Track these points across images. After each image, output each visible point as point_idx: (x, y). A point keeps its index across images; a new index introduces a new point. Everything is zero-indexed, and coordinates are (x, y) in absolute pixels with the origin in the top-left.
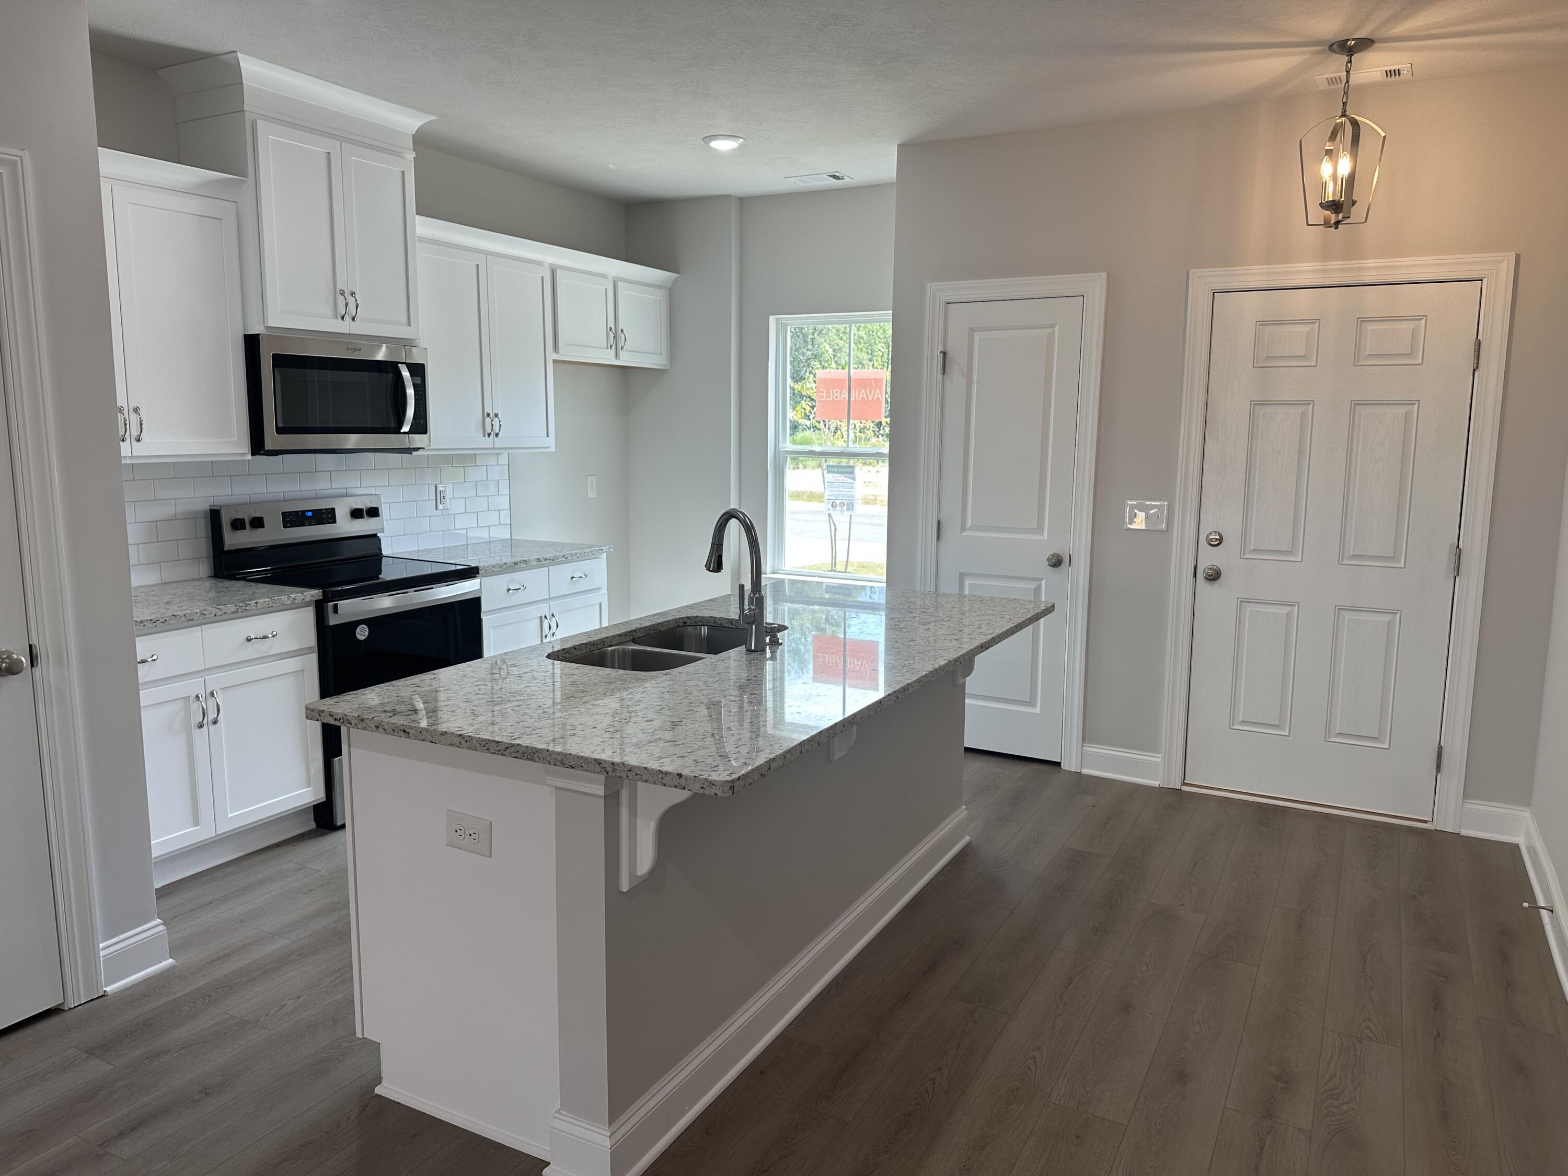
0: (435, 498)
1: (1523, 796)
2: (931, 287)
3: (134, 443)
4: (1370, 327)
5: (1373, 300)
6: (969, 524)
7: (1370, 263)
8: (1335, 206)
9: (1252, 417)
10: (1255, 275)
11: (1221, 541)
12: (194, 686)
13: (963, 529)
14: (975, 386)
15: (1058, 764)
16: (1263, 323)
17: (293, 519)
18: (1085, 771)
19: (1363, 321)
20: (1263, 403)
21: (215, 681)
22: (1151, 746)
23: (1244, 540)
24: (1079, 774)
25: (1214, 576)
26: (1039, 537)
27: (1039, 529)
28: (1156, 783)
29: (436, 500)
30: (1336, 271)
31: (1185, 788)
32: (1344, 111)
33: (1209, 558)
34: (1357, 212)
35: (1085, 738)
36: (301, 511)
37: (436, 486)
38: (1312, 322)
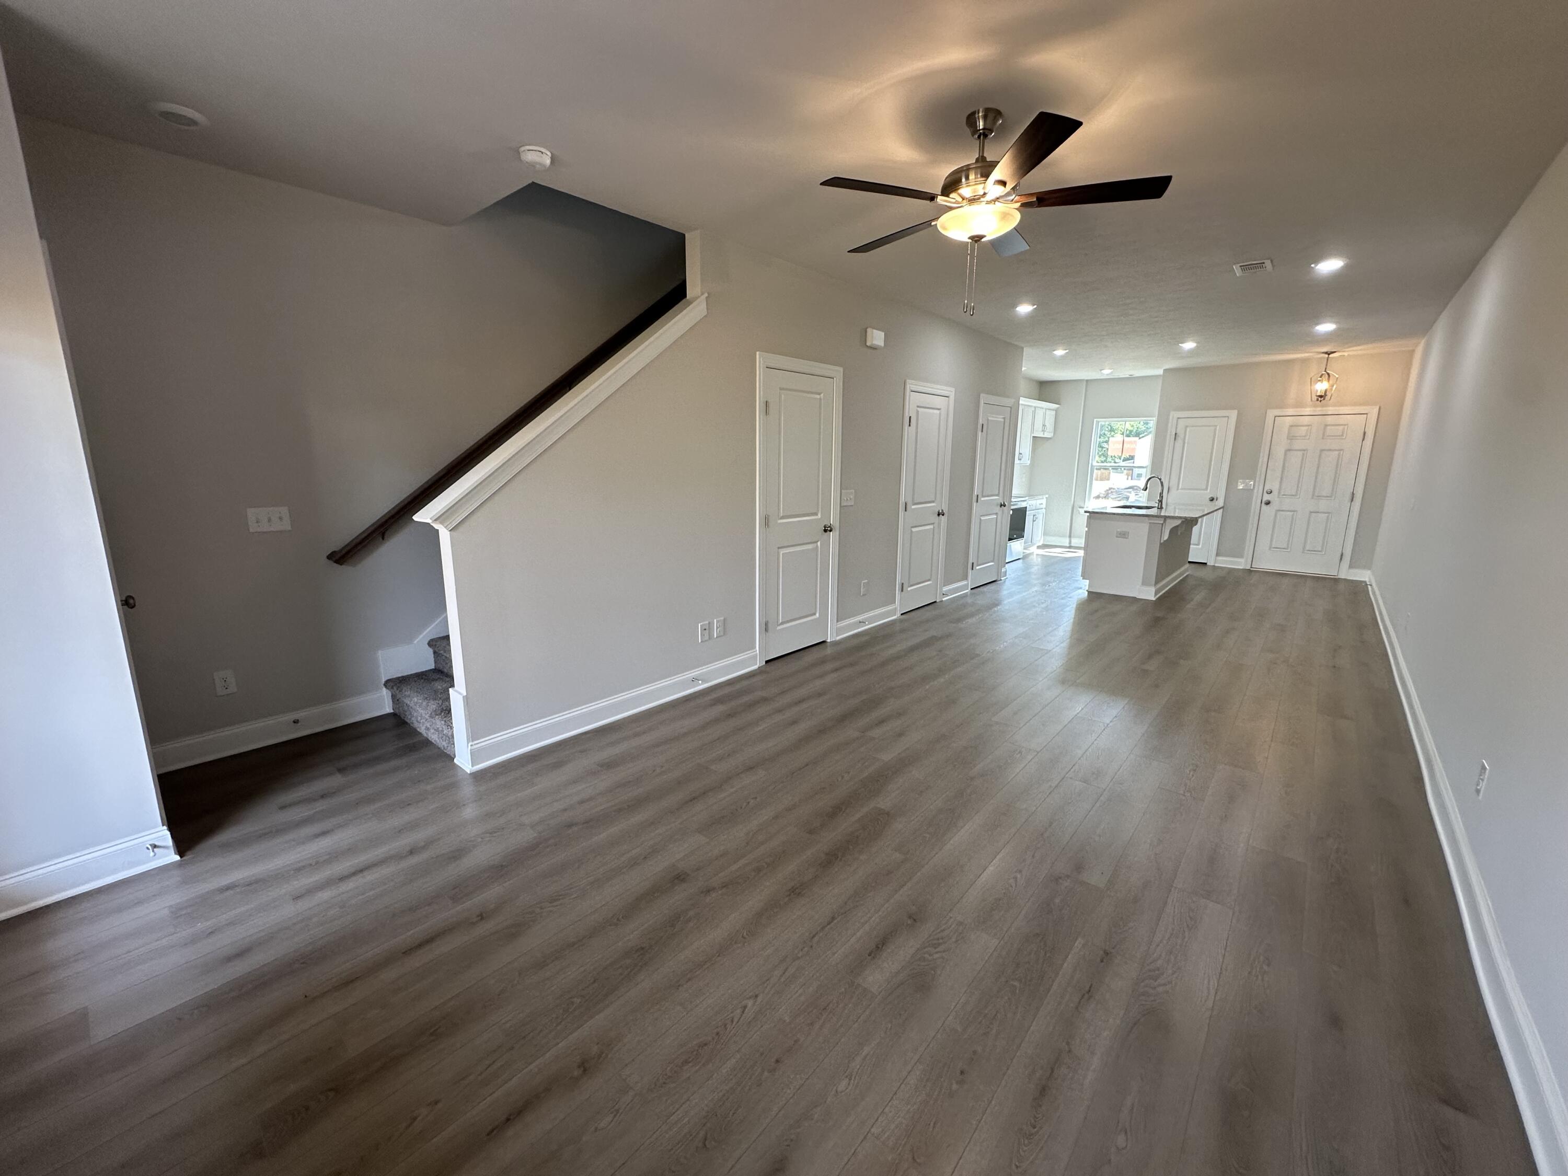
1: (1367, 566)
2: (1172, 413)
4: (1328, 427)
5: (1329, 419)
6: (1180, 487)
7: (1330, 408)
8: (1321, 396)
9: (1285, 454)
10: (1290, 411)
11: (1271, 492)
13: (1178, 489)
14: (1186, 445)
15: (1206, 564)
16: (1292, 426)
18: (1216, 565)
19: (1326, 426)
20: (1289, 450)
22: (1242, 557)
23: (1279, 493)
24: (1214, 566)
25: (1268, 503)
26: (1206, 492)
27: (1206, 489)
28: (1241, 568)
30: (1319, 410)
31: (1252, 569)
32: (1326, 370)
33: (1267, 497)
34: (1328, 398)
35: (1217, 555)
38: (1308, 426)
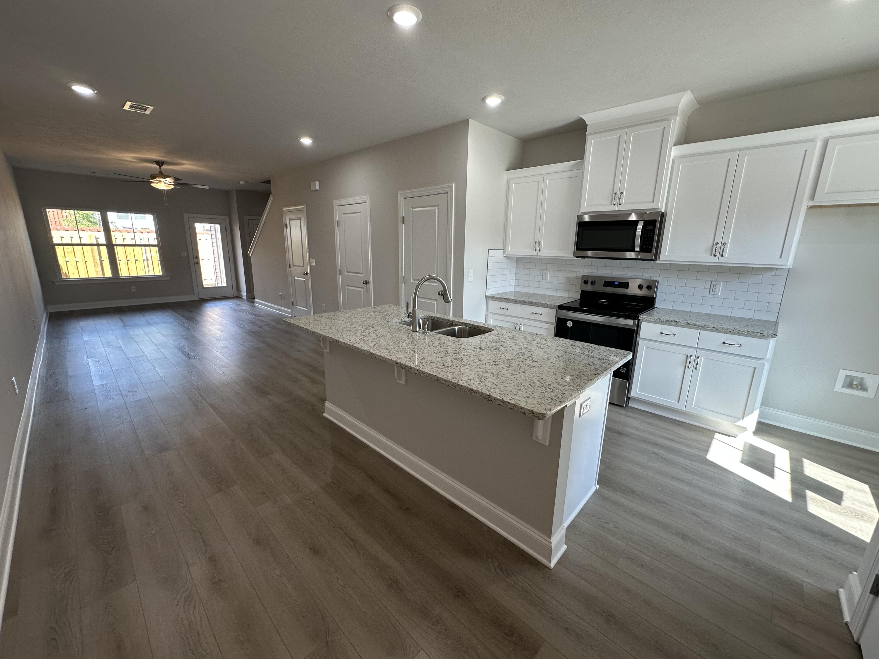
0: (709, 288)
3: (539, 252)
12: (517, 320)
17: (609, 283)
21: (522, 321)
29: (710, 289)
36: (613, 282)
37: (711, 282)
